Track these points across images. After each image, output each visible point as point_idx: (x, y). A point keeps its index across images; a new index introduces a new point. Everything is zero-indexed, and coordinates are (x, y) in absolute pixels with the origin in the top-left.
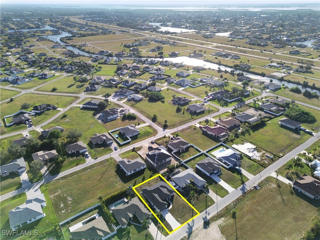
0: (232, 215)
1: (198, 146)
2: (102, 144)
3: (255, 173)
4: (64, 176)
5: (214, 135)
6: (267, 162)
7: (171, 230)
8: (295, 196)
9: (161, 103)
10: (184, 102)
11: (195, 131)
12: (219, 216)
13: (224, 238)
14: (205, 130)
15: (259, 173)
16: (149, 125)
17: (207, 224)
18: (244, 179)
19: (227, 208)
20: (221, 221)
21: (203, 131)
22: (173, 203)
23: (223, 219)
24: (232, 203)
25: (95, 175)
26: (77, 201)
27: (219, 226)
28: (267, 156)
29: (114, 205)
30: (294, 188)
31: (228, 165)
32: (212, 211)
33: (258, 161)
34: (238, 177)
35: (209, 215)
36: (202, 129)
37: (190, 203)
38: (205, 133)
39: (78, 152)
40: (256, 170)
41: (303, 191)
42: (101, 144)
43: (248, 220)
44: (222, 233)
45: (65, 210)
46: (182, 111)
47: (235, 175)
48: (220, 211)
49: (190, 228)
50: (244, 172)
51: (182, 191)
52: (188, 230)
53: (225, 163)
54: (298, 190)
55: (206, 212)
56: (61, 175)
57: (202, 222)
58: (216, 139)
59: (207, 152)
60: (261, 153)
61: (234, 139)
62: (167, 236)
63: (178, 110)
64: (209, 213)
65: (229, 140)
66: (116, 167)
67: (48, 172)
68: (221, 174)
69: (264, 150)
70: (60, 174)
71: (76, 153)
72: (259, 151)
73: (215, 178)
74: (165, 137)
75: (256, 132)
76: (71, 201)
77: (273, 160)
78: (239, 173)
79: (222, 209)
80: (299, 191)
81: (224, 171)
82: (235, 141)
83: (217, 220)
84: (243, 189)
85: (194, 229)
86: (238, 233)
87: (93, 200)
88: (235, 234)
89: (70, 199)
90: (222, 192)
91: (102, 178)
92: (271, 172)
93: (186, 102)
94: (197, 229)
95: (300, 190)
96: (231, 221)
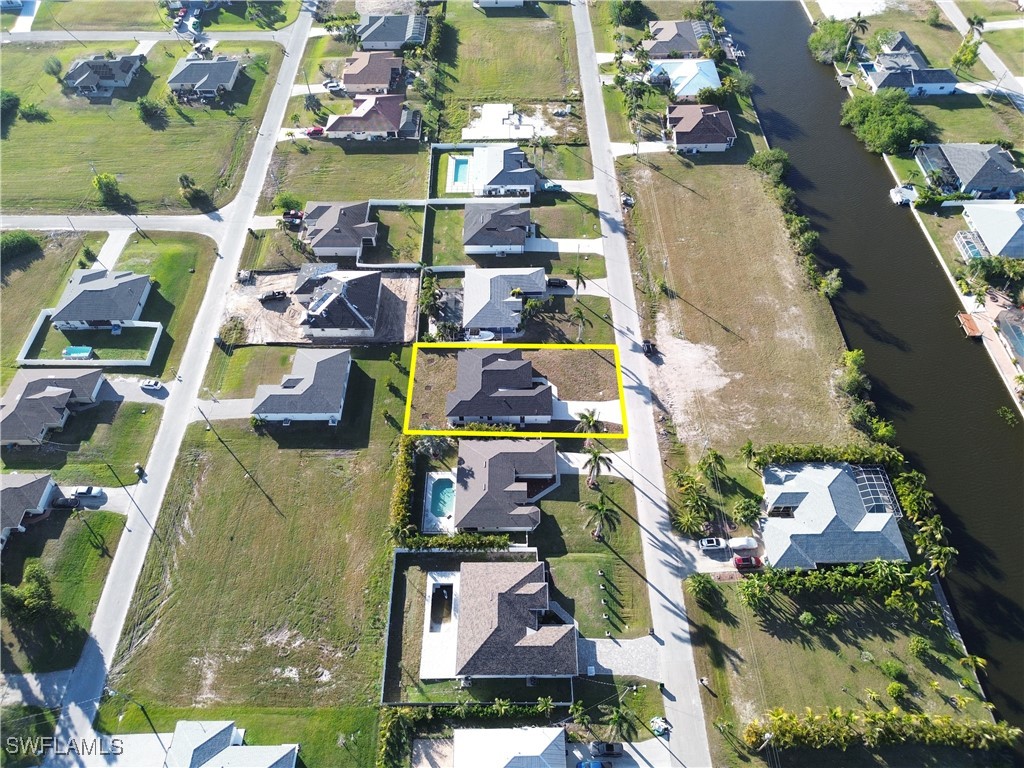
0: (663, 294)
1: (387, 194)
3: (585, 171)
5: (385, 134)
6: (575, 130)
7: (619, 429)
8: (698, 168)
11: (314, 157)
12: (649, 317)
13: (708, 347)
14: (342, 134)
15: (592, 165)
17: (652, 352)
18: (588, 203)
19: (641, 290)
20: (663, 325)
21: (336, 141)
22: (546, 377)
23: (660, 316)
24: (632, 271)
25: (234, 511)
26: (314, 615)
27: (674, 334)
28: (558, 114)
29: (431, 515)
30: (680, 153)
31: (523, 194)
32: (626, 315)
33: (558, 138)
34: (569, 206)
35: (632, 333)
36: (327, 139)
37: (569, 342)
38: (351, 147)
40: (579, 163)
41: (702, 147)
43: (697, 281)
44: (694, 340)
46: (170, 111)
47: (560, 206)
48: (638, 308)
49: (640, 389)
50: (568, 186)
51: (521, 334)
52: (642, 398)
54: (690, 151)
55: (620, 331)
57: (642, 357)
58: (400, 144)
59: (433, 194)
60: (539, 114)
61: (441, 115)
62: (629, 446)
63: (153, 117)
64: (628, 329)
65: (436, 127)
66: (262, 434)
68: (538, 227)
69: (536, 101)
72: (531, 113)
73: (539, 246)
74: (255, 236)
76: (293, 637)
77: (578, 117)
78: (565, 196)
79: (636, 299)
80: (694, 152)
82: (452, 121)
83: (655, 327)
84: (614, 226)
85: (646, 383)
86: (715, 317)
88: (713, 325)
89: (284, 636)
90: (594, 266)
91: (274, 498)
94: (651, 378)
95: (695, 147)
96: (676, 305)
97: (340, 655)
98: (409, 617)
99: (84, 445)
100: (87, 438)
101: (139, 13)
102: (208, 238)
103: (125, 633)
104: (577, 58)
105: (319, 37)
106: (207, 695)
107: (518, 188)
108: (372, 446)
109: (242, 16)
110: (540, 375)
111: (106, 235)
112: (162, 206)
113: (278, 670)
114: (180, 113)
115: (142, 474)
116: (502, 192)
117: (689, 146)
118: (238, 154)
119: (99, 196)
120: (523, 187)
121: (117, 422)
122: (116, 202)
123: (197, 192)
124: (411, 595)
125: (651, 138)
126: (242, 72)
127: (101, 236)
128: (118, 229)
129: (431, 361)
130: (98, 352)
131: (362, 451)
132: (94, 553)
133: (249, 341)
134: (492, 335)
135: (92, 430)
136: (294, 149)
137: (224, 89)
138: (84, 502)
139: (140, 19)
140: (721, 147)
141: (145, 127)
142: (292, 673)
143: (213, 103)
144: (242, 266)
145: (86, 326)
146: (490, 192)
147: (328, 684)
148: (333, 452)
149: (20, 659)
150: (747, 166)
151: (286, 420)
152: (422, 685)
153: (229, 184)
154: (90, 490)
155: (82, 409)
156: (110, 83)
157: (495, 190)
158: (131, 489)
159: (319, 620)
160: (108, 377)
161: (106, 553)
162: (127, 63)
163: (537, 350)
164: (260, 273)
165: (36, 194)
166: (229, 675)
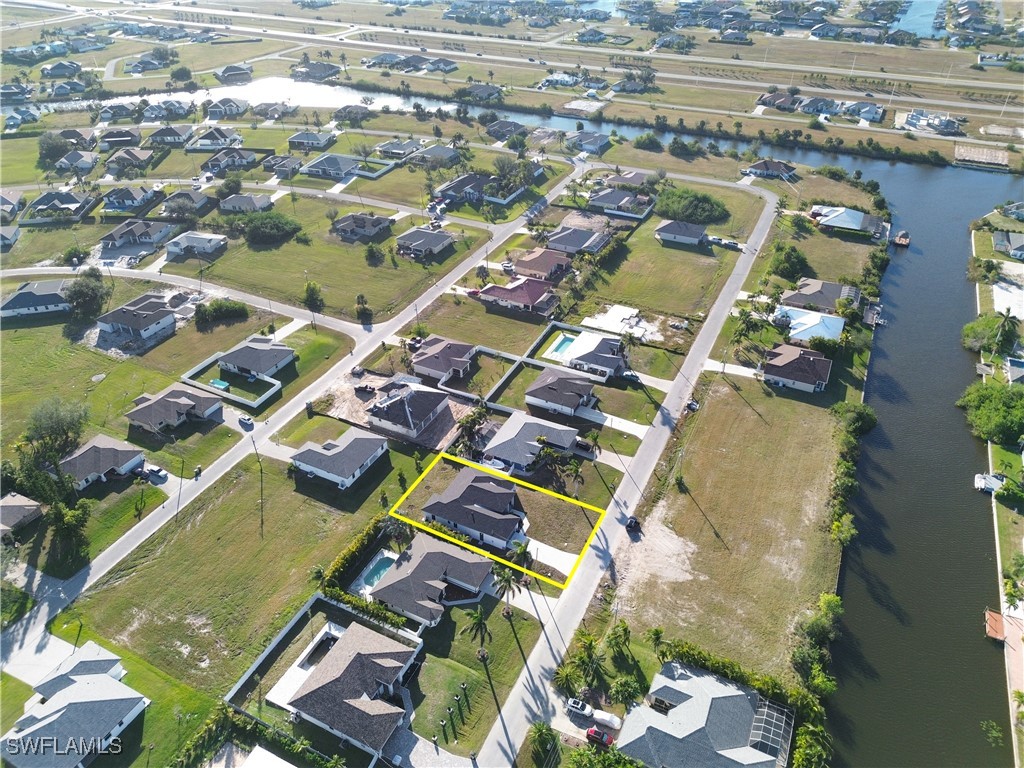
0: (676, 486)
1: (497, 346)
2: (184, 422)
3: (669, 373)
4: (118, 564)
5: (522, 306)
6: (681, 342)
7: (563, 578)
8: (777, 399)
9: (301, 247)
10: (377, 229)
11: (462, 308)
12: (650, 501)
13: (689, 543)
14: (490, 298)
15: (679, 370)
16: (307, 326)
17: (634, 529)
18: (656, 397)
19: (658, 477)
20: (660, 510)
21: (485, 302)
22: (526, 513)
23: (662, 503)
24: (660, 459)
25: (234, 522)
26: (229, 616)
27: (665, 522)
28: (673, 326)
29: (362, 581)
30: (767, 382)
31: (603, 374)
32: (630, 496)
33: (662, 343)
34: (639, 395)
35: (627, 507)
36: (479, 299)
37: (566, 494)
38: (493, 308)
39: (111, 473)
40: (668, 366)
41: (789, 383)
42: (180, 426)
43: (715, 486)
44: (680, 534)
45: (205, 657)
46: (388, 257)
47: (629, 392)
48: (645, 489)
49: (604, 554)
50: (645, 379)
51: (529, 474)
52: (600, 562)
53: (594, 371)
54: (777, 383)
55: (617, 502)
56: (101, 565)
57: (623, 529)
58: (531, 316)
59: (532, 355)
60: (657, 323)
61: (576, 304)
62: (562, 596)
63: (374, 259)
64: (625, 503)
65: (566, 311)
66: (290, 477)
67: (39, 574)
68: (598, 400)
69: (661, 313)
70: (94, 563)
71: (104, 479)
72: (650, 320)
73: (589, 415)
74: (384, 347)
75: (619, 273)
76: (205, 625)
77: (691, 333)
78: (636, 384)
79: (649, 483)
80: (781, 385)
81: (602, 392)
82: (581, 310)
83: (651, 510)
84: (667, 420)
85: (612, 551)
86: (713, 521)
87: (282, 593)
88: (707, 525)
89: (202, 621)
90: (627, 444)
91: (266, 523)
92: (701, 360)
93: (380, 226)
94: (619, 549)
95: (782, 381)
96: (682, 499)
97: (226, 653)
98: (292, 649)
99: (179, 443)
100: (184, 438)
101: (412, 195)
102: (353, 340)
103: (109, 572)
104: (720, 291)
105: (523, 234)
106: (124, 638)
107: (600, 368)
108: (357, 514)
109: (477, 210)
110: (521, 510)
111: (292, 320)
112: (339, 313)
113: (179, 643)
114: (393, 260)
115: (198, 474)
116: (586, 368)
117: (777, 378)
118: (410, 295)
119: (304, 295)
120: (604, 369)
121: (209, 435)
122: (313, 302)
123: (366, 309)
124: (305, 632)
125: (747, 364)
126: (451, 245)
127: (288, 320)
128: (301, 319)
129: (444, 469)
130: (231, 388)
131: (348, 515)
132: (133, 512)
133: (329, 413)
134: (503, 465)
135: (191, 434)
136: (452, 300)
137: (431, 251)
138: (151, 478)
139: (410, 199)
140: (809, 388)
141: (364, 262)
142: (185, 650)
143: (418, 259)
144: (360, 365)
145: (236, 370)
146: (576, 365)
147: (203, 670)
148: (327, 507)
149: (42, 559)
150: (829, 411)
151: (311, 473)
152: (264, 704)
153: (390, 310)
154: (159, 471)
155: (194, 419)
156: (361, 231)
157: (580, 365)
158: (185, 481)
159: (230, 622)
160: (225, 405)
161: (139, 516)
162: (378, 222)
163: (534, 491)
164: (370, 372)
165: (268, 286)
166: (147, 631)
